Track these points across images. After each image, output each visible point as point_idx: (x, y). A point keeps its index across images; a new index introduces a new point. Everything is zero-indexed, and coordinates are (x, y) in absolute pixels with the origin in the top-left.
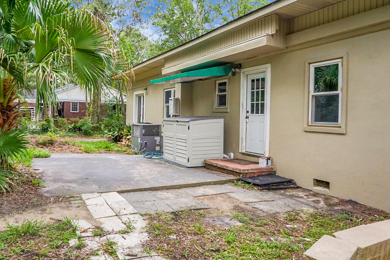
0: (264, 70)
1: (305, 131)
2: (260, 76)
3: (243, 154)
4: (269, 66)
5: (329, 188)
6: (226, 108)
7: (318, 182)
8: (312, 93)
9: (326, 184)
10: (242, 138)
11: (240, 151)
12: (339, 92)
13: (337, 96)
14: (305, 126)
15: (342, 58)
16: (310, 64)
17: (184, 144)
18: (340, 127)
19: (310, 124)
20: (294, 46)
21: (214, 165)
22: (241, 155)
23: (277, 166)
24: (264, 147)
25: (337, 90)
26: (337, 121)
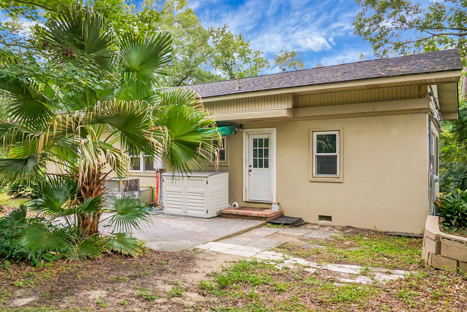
0: (270, 132)
1: (311, 181)
2: (264, 137)
3: (247, 202)
4: (275, 129)
5: (331, 221)
6: (226, 163)
7: (321, 217)
8: (315, 153)
9: (329, 218)
10: (246, 189)
11: (244, 200)
12: (337, 153)
13: (336, 156)
14: (311, 177)
15: (340, 131)
16: (313, 132)
17: (201, 198)
18: (339, 178)
19: (314, 176)
20: (300, 117)
21: (233, 213)
22: (245, 203)
23: (285, 210)
24: (271, 195)
25: (335, 152)
26: (336, 174)
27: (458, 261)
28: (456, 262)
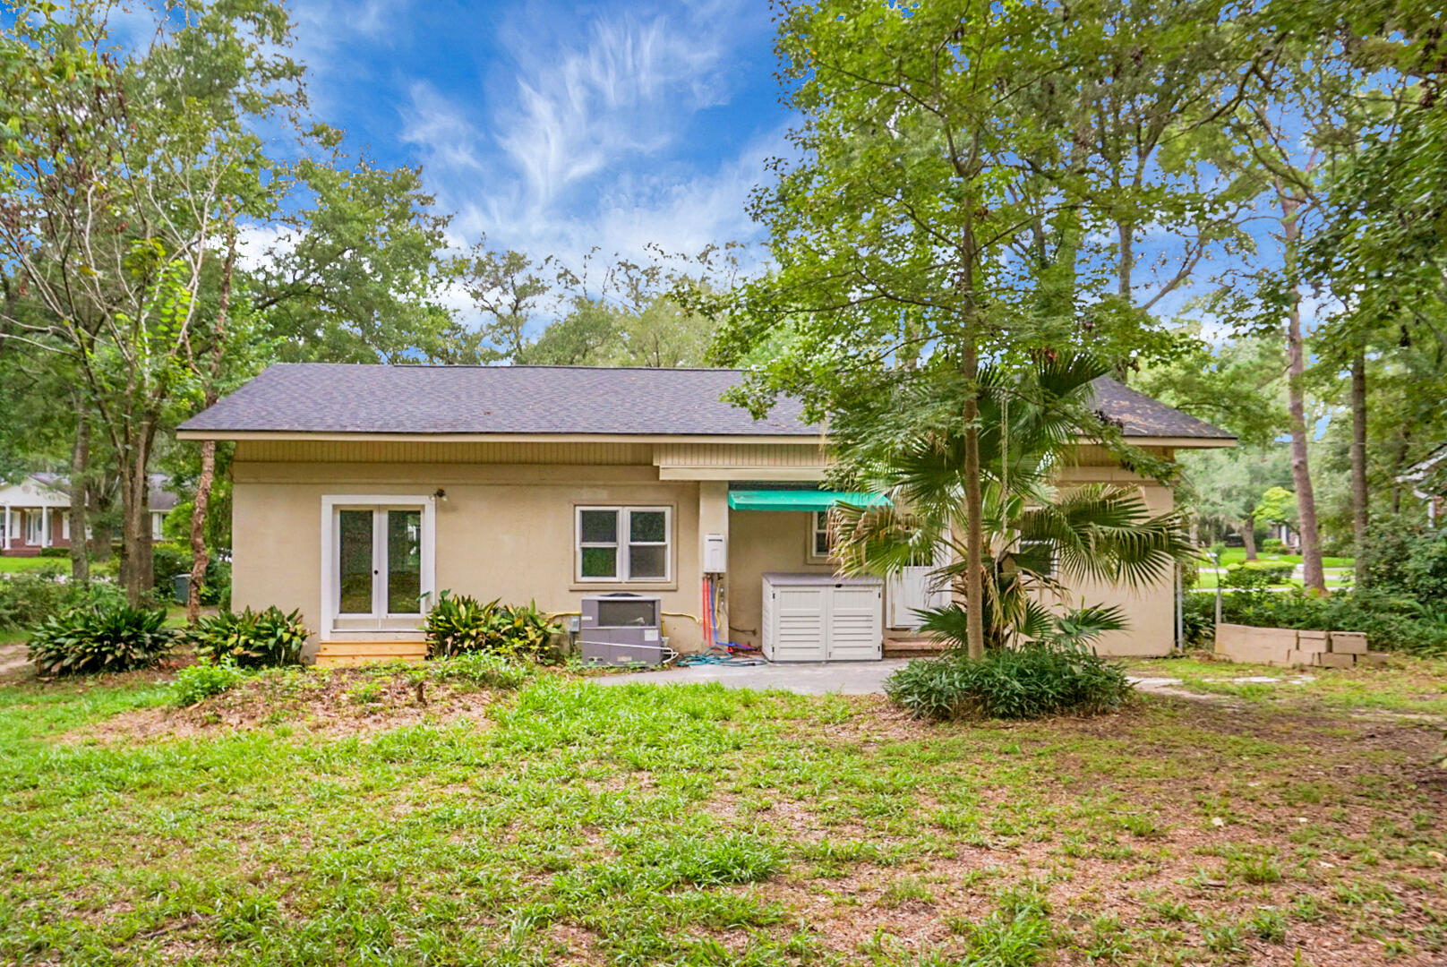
17: (864, 624)
22: (891, 632)
27: (1355, 656)
28: (1351, 658)
